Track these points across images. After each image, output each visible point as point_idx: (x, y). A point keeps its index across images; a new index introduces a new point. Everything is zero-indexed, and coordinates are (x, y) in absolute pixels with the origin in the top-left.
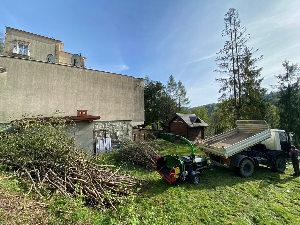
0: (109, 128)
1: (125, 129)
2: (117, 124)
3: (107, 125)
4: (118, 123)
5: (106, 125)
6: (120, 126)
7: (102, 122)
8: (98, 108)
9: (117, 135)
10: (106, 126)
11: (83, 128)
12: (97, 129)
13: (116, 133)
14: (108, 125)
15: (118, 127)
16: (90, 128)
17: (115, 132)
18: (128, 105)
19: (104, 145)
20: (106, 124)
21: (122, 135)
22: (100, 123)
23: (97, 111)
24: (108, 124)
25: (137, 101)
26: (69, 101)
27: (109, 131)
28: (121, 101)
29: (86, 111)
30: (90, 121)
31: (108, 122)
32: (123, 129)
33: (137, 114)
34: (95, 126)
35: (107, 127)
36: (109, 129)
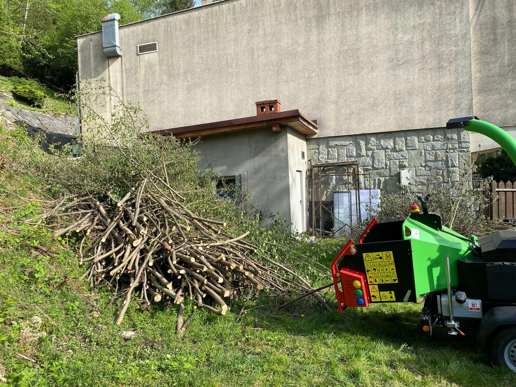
0: (373, 157)
3: (368, 149)
4: (406, 140)
5: (363, 148)
6: (413, 153)
7: (350, 138)
9: (404, 182)
10: (364, 152)
13: (398, 175)
15: (405, 153)
22: (343, 143)
27: (373, 166)
30: (274, 129)
35: (367, 156)
36: (373, 162)
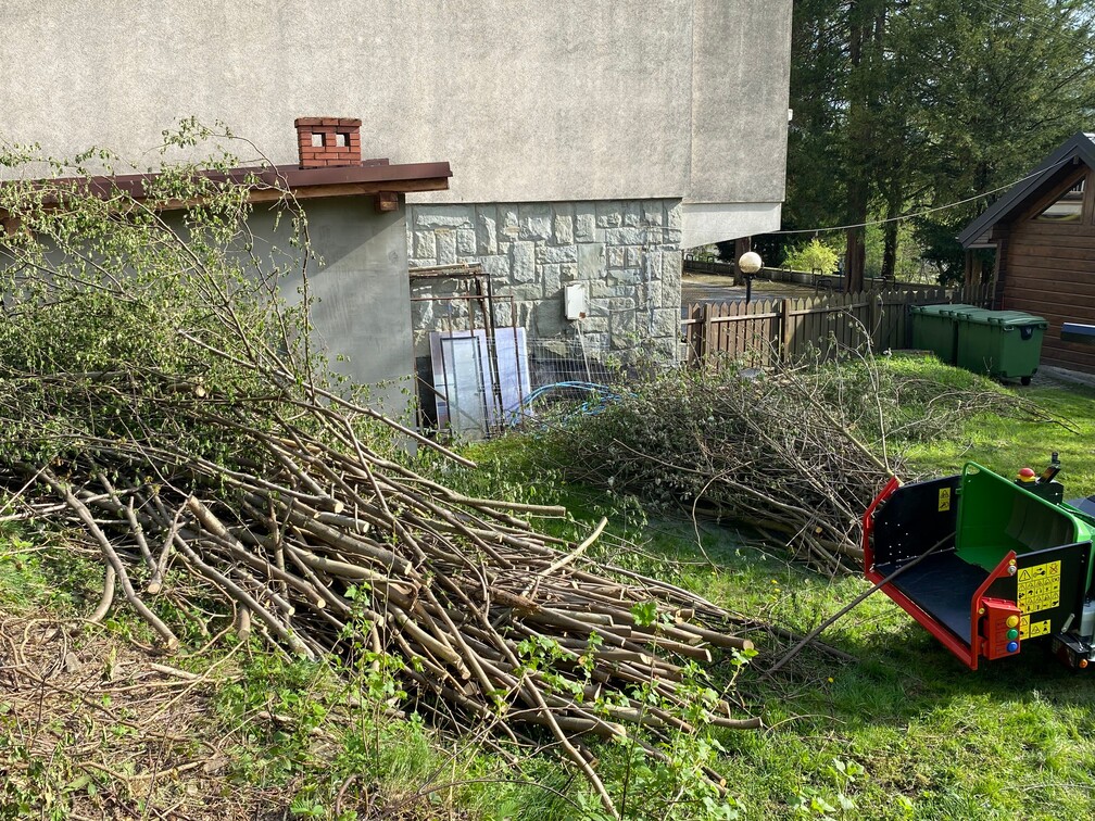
0: (512, 258)
1: (626, 266)
2: (565, 225)
3: (501, 238)
4: (575, 221)
5: (493, 234)
6: (587, 249)
7: (464, 210)
8: (427, 104)
9: (572, 312)
10: (493, 246)
11: (341, 253)
12: (432, 264)
13: (561, 297)
14: (506, 239)
15: (572, 249)
16: (388, 251)
17: (552, 290)
18: (651, 66)
19: (487, 378)
20: (491, 223)
21: (602, 313)
22: (450, 220)
23: (426, 128)
24: (505, 231)
25: (726, 28)
26: (234, 55)
27: (511, 277)
28: (600, 37)
29: (348, 128)
30: (385, 204)
31: (502, 210)
32: (609, 267)
33: (723, 142)
34: (416, 238)
35: (500, 252)
36: (512, 268)
